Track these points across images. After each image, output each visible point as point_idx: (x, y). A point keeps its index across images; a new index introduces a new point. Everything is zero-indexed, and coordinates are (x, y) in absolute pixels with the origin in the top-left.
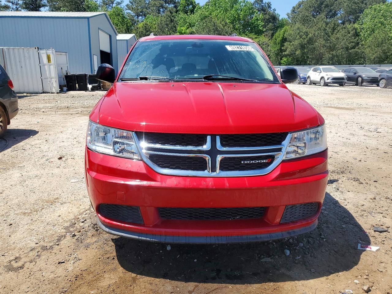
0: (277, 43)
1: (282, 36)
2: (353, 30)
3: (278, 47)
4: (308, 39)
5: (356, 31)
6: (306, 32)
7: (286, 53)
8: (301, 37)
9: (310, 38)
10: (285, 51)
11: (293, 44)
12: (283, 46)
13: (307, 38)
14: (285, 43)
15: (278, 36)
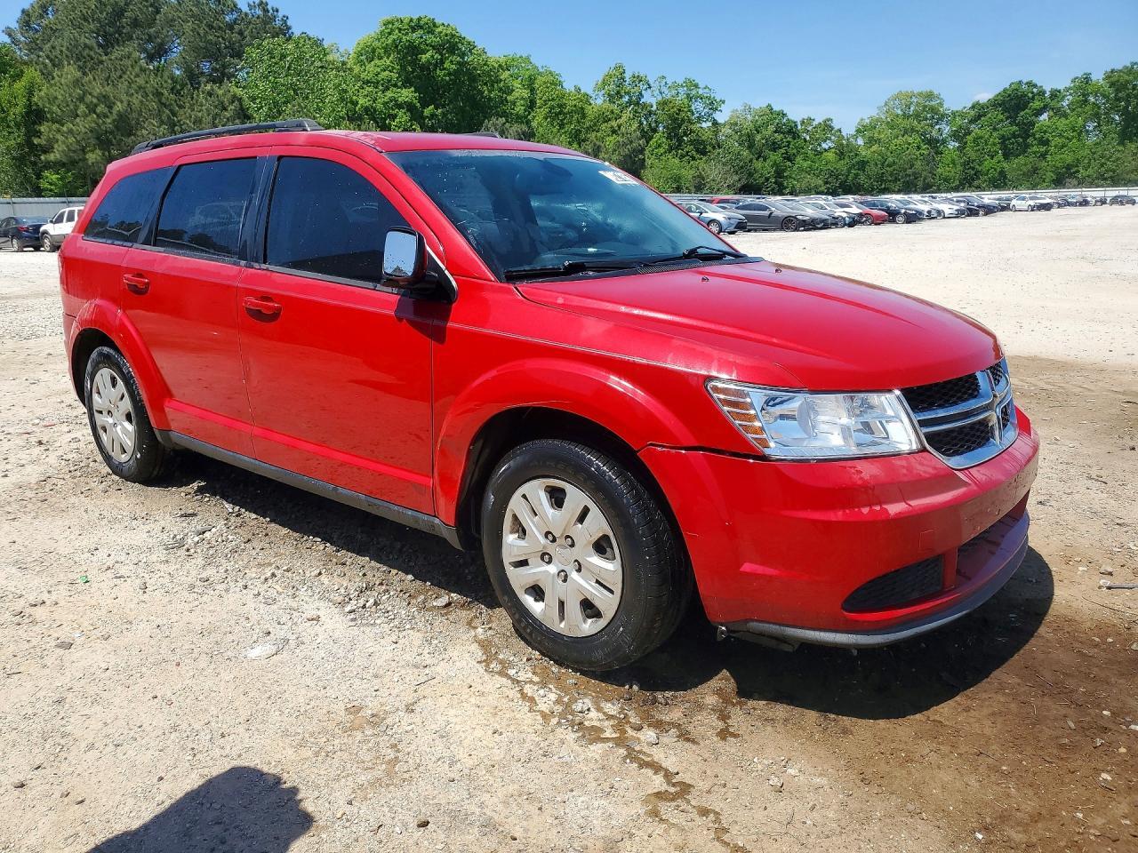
0: (12, 124)
1: (22, 102)
2: (233, 102)
3: (18, 137)
4: (115, 117)
5: (241, 104)
6: (104, 97)
7: (52, 157)
8: (92, 109)
9: (120, 115)
10: (47, 150)
11: (71, 131)
12: (38, 134)
13: (111, 113)
14: (40, 124)
15: (9, 102)
